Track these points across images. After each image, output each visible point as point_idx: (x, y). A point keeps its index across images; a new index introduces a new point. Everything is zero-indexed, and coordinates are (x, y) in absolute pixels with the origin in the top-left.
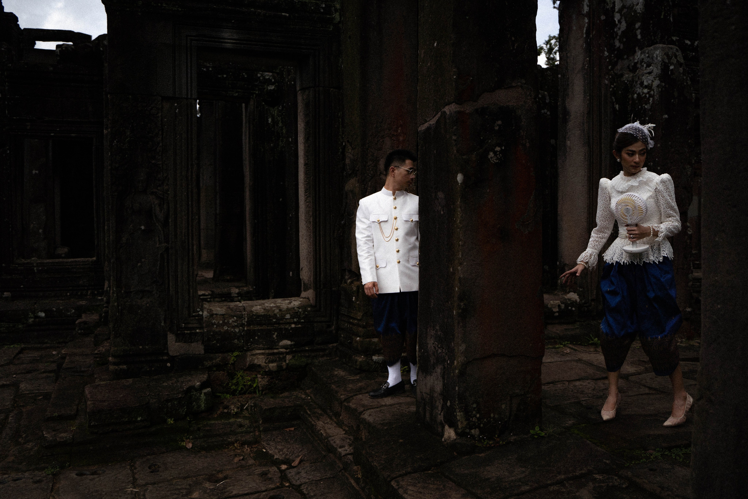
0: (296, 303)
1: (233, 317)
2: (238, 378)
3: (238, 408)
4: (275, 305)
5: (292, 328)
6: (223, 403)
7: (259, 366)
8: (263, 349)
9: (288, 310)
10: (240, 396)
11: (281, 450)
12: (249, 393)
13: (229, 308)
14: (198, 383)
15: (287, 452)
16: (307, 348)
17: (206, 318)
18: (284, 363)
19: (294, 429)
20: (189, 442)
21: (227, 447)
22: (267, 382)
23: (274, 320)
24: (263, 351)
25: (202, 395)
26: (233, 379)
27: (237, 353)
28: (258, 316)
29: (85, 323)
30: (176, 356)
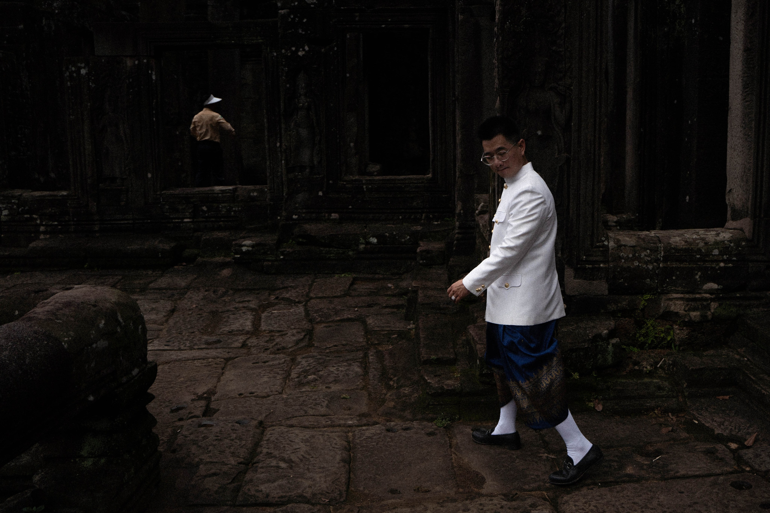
0: (725, 235)
1: (645, 249)
2: (648, 328)
3: (651, 366)
4: (699, 237)
5: (720, 268)
6: (631, 358)
7: (677, 314)
8: (682, 293)
9: (716, 243)
10: (651, 351)
11: (722, 423)
12: (661, 348)
13: (639, 238)
14: (605, 332)
15: (731, 427)
16: (738, 295)
17: (612, 249)
18: (709, 313)
19: (729, 397)
20: (599, 404)
21: (646, 413)
22: (687, 335)
23: (698, 256)
24: (682, 296)
25: (610, 347)
26: (641, 328)
27: (649, 296)
28: (676, 249)
29: (428, 252)
30: (573, 296)
